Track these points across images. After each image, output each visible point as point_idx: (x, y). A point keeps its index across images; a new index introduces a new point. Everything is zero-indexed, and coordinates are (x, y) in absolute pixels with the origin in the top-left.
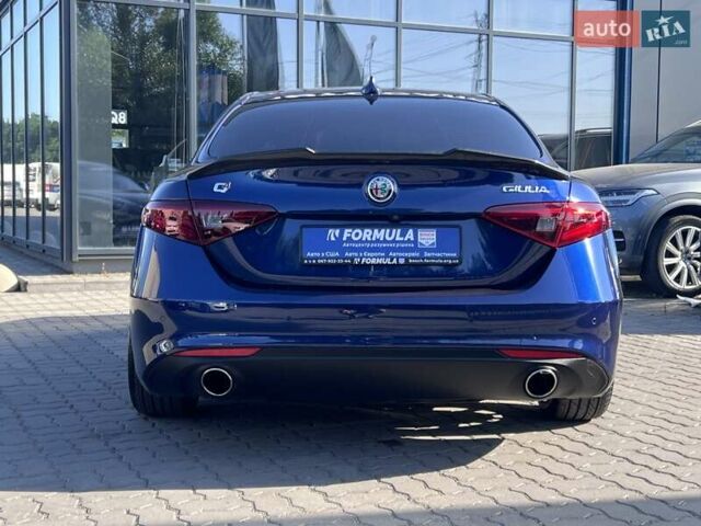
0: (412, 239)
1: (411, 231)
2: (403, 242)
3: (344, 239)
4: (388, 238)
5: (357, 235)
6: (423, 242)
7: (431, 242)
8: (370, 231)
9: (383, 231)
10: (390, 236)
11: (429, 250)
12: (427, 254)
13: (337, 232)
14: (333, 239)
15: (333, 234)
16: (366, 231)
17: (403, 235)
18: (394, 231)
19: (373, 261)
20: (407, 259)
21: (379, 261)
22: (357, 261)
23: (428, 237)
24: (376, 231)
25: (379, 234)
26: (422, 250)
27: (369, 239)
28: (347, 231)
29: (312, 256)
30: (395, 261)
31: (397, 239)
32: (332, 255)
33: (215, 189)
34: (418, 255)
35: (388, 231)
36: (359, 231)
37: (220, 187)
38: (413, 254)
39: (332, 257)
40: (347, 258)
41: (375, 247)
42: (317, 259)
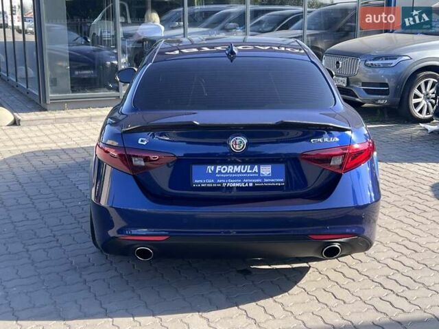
0: (257, 171)
1: (256, 167)
2: (252, 173)
3: (217, 172)
4: (242, 171)
5: (224, 169)
6: (263, 173)
7: (268, 173)
8: (232, 167)
9: (240, 167)
10: (244, 169)
11: (267, 178)
12: (266, 180)
13: (213, 168)
14: (210, 172)
15: (210, 168)
16: (230, 167)
17: (252, 169)
18: (246, 167)
19: (234, 185)
20: (254, 183)
21: (238, 185)
22: (224, 185)
23: (266, 170)
24: (236, 167)
25: (237, 169)
26: (263, 178)
27: (231, 172)
28: (218, 167)
29: (197, 181)
30: (247, 185)
31: (248, 171)
32: (210, 181)
33: (140, 142)
34: (260, 181)
35: (243, 167)
36: (225, 167)
37: (142, 141)
38: (258, 181)
39: (210, 182)
40: (219, 183)
41: (234, 177)
42: (200, 184)
